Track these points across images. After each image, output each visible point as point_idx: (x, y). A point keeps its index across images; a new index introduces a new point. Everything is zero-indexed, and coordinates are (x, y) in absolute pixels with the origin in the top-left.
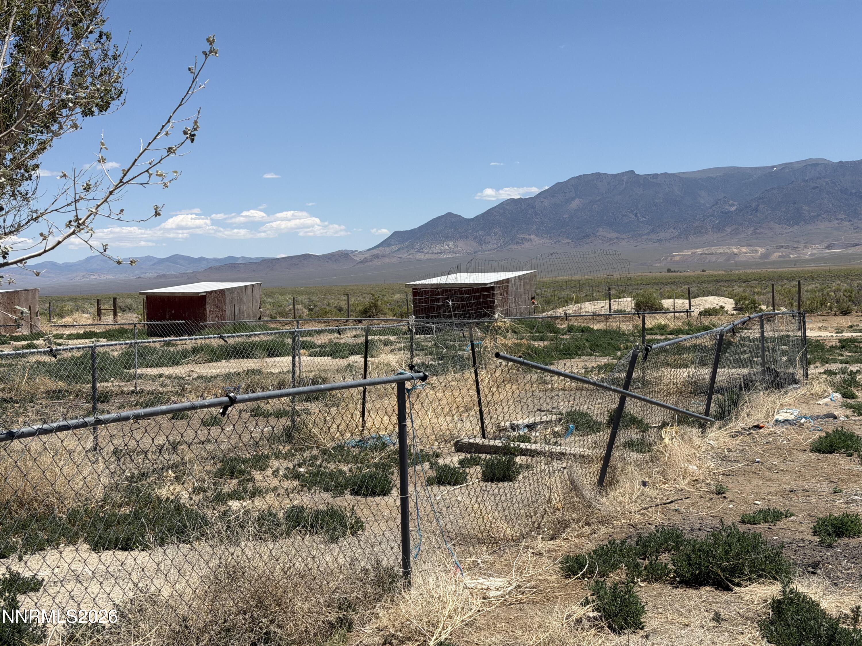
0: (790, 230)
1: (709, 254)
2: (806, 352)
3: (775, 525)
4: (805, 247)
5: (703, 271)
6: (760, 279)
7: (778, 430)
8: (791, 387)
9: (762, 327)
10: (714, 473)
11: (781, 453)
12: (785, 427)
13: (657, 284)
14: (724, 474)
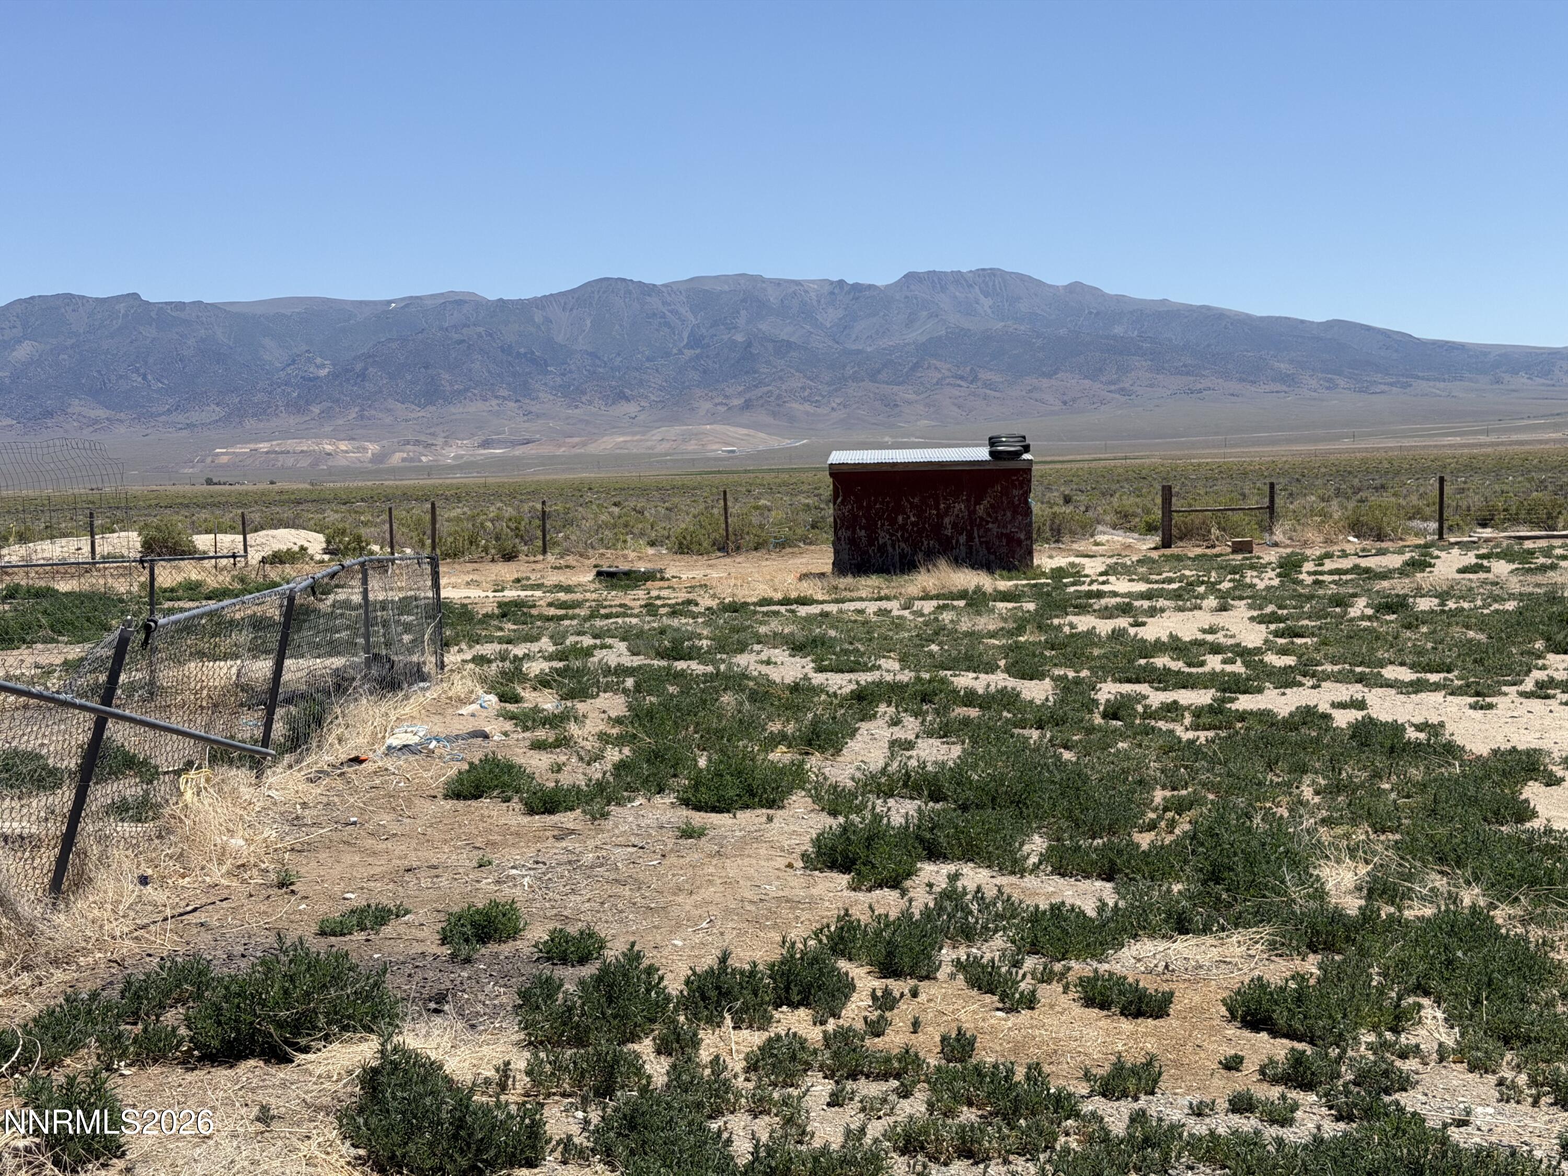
0: (420, 414)
1: (282, 453)
2: (440, 626)
3: (377, 933)
4: (446, 443)
5: (272, 483)
6: (370, 499)
7: (389, 763)
8: (415, 687)
9: (365, 582)
10: (276, 850)
11: (393, 805)
12: (403, 757)
13: (187, 506)
14: (292, 849)
